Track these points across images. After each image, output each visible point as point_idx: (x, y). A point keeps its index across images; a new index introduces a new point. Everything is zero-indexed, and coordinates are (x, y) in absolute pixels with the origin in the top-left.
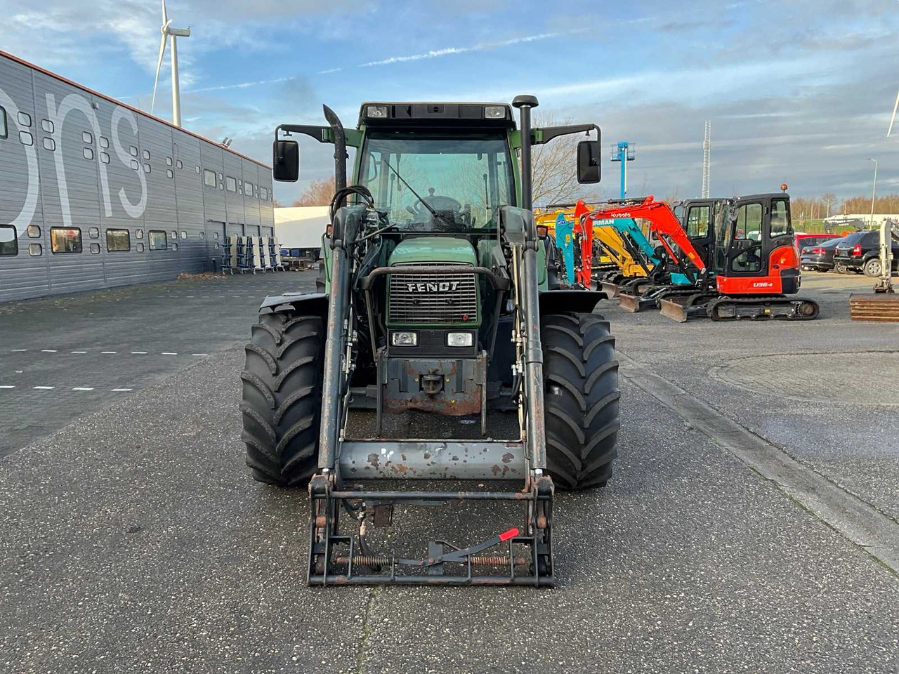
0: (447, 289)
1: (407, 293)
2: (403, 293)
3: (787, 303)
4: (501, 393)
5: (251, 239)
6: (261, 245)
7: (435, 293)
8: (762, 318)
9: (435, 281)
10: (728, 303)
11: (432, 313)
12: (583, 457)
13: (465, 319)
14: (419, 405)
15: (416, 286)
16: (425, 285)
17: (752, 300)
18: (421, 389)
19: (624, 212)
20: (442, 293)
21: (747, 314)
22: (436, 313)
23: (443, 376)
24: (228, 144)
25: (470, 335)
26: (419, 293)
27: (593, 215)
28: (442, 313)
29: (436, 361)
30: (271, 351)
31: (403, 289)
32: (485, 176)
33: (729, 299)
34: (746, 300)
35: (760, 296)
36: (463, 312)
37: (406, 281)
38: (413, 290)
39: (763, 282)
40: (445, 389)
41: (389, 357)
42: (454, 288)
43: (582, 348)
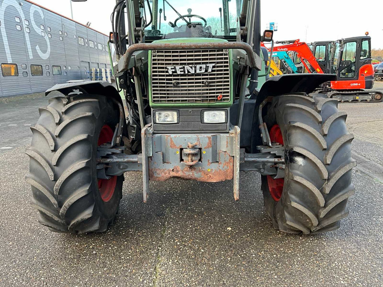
0: (203, 71)
1: (167, 76)
2: (164, 76)
3: (367, 94)
4: (246, 159)
5: (101, 69)
6: (106, 73)
7: (192, 75)
8: (354, 102)
9: (192, 64)
10: (338, 94)
11: (189, 94)
12: (322, 216)
13: (219, 99)
14: (180, 174)
15: (175, 68)
16: (184, 68)
17: (349, 92)
18: (182, 160)
19: (284, 48)
20: (199, 75)
21: (347, 100)
22: (193, 94)
23: (200, 149)
24: (89, 25)
25: (223, 113)
26: (178, 75)
27: (268, 50)
28: (199, 93)
29: (194, 136)
30: (51, 130)
31: (163, 72)
32: (220, 9)
33: (338, 92)
34: (347, 92)
35: (353, 90)
36: (217, 93)
37: (166, 64)
38: (173, 72)
39: (356, 83)
40: (202, 160)
41: (154, 133)
42: (210, 70)
43: (321, 123)
